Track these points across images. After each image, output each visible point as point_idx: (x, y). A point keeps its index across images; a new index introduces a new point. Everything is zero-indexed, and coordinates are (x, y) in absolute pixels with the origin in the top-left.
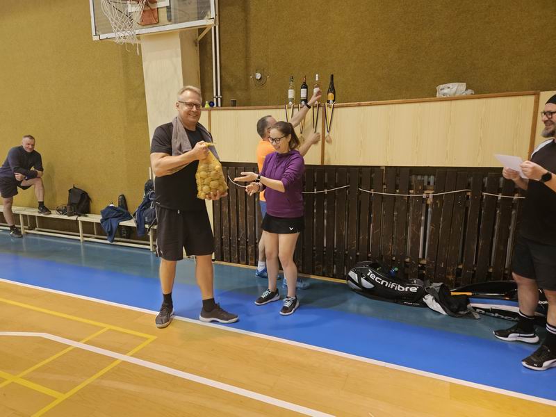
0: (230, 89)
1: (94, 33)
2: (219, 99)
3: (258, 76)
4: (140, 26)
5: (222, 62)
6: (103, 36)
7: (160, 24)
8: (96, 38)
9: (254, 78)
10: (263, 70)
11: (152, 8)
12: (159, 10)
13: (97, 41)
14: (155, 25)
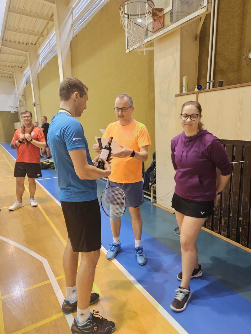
0: (223, 72)
4: (152, 33)
5: (218, 49)
6: (131, 49)
7: (165, 27)
8: (127, 51)
9: (247, 58)
11: (160, 16)
12: (165, 15)
14: (161, 29)
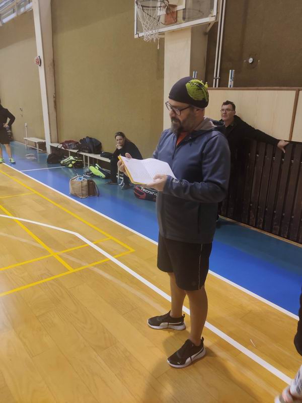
1: (135, 33)
2: (218, 80)
3: (251, 60)
4: (164, 25)
6: (141, 35)
7: (178, 23)
8: (136, 36)
9: (248, 62)
10: (255, 55)
11: (174, 11)
12: (178, 12)
13: (137, 39)
14: (174, 24)
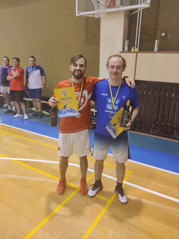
1: (77, 12)
2: (138, 47)
3: (163, 34)
5: (142, 27)
6: (82, 14)
7: (116, 7)
8: (77, 15)
9: (161, 35)
10: (167, 31)
13: (78, 17)
14: (113, 8)
